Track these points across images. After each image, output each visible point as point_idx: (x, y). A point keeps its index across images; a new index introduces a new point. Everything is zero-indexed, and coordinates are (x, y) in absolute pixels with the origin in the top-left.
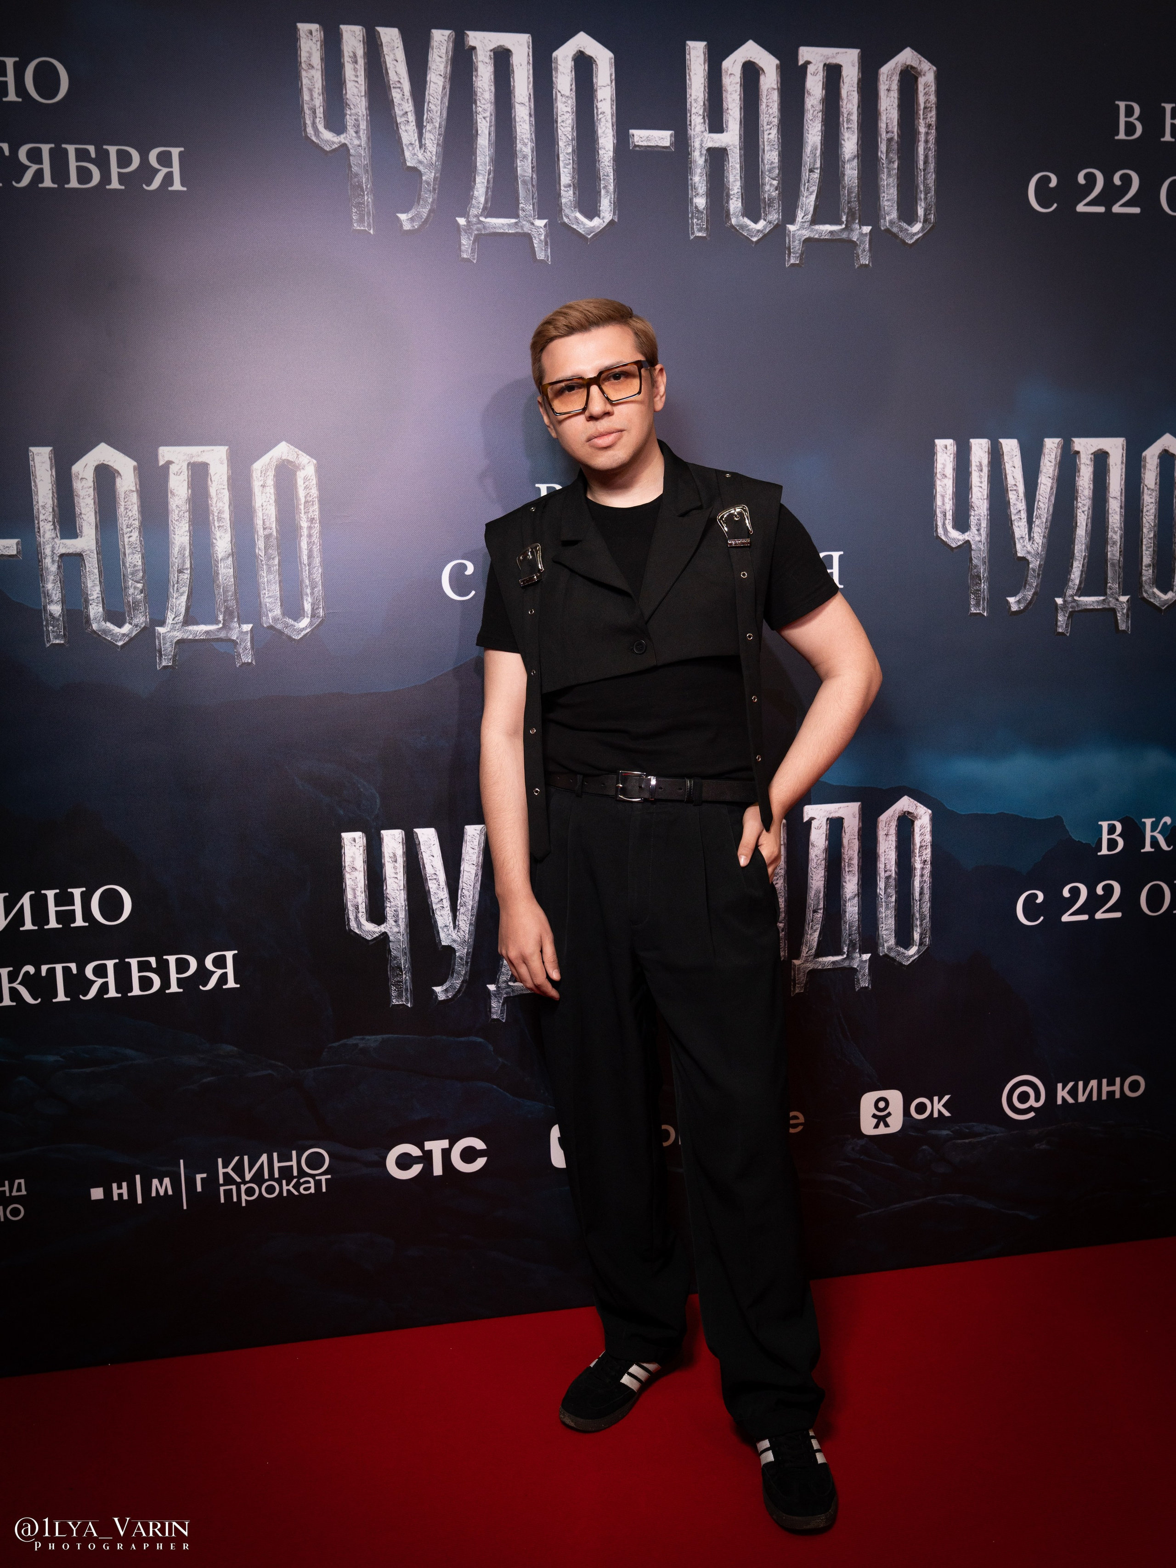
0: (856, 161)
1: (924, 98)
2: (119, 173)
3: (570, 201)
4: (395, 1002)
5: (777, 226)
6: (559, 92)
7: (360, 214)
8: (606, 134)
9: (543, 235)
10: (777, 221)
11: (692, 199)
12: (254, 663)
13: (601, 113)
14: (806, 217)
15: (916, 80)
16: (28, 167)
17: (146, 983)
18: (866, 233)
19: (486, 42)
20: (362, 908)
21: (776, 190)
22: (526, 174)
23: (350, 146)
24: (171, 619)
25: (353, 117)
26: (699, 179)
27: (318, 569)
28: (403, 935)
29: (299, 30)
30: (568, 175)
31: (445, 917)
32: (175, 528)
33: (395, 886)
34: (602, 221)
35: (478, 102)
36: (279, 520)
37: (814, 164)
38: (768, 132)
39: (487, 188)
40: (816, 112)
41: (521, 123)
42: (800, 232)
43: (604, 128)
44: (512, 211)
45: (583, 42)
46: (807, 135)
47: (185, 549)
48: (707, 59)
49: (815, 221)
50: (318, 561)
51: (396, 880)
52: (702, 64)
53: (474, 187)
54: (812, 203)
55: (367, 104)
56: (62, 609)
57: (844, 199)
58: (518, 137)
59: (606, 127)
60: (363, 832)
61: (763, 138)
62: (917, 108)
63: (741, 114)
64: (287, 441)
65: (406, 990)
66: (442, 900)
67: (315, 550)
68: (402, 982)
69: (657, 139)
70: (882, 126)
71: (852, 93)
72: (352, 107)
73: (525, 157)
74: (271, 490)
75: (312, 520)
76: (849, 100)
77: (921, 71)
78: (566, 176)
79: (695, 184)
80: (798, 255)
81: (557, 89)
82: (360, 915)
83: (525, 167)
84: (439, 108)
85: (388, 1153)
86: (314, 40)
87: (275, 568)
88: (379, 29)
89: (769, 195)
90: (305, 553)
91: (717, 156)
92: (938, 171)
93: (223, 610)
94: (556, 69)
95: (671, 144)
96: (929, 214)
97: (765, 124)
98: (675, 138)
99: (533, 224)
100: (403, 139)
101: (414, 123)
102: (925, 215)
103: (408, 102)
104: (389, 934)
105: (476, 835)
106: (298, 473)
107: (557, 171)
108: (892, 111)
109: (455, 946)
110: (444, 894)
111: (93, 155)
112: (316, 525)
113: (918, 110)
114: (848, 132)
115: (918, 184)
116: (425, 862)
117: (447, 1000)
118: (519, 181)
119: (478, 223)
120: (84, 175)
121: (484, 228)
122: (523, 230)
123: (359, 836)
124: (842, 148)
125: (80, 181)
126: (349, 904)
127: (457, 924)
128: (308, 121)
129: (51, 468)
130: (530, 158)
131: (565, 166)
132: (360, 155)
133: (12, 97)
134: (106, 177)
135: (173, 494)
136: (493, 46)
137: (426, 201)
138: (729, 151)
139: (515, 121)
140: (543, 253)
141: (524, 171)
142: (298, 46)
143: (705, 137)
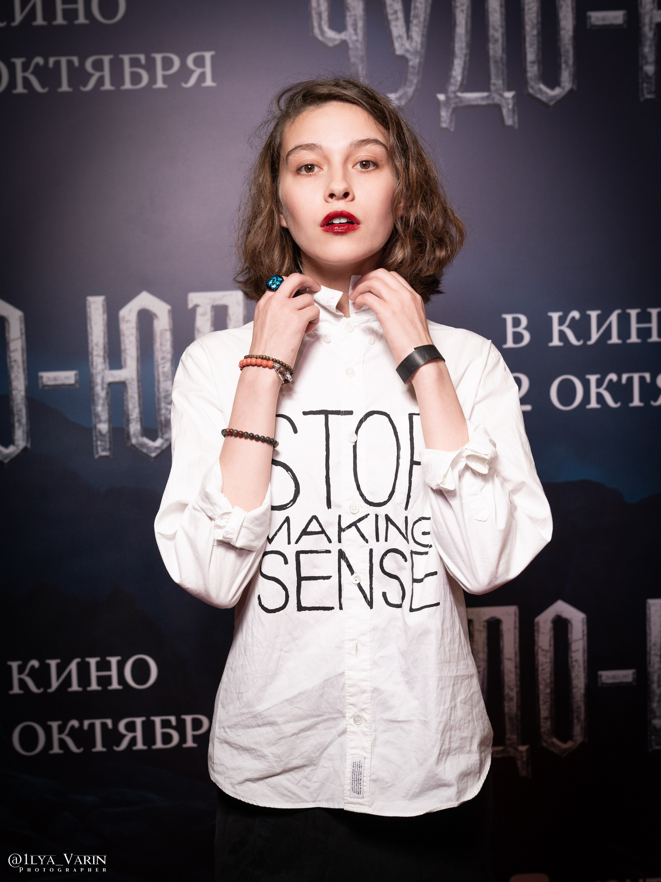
2: (163, 75)
3: (535, 75)
8: (566, 17)
9: (511, 105)
11: (642, 68)
16: (92, 75)
17: (167, 738)
22: (497, 55)
23: (349, 42)
25: (352, 18)
26: (648, 50)
30: (533, 54)
34: (562, 90)
39: (464, 69)
41: (493, 13)
43: (565, 12)
44: (484, 86)
53: (452, 69)
55: (364, 6)
56: (109, 428)
58: (490, 25)
59: (567, 11)
69: (611, 18)
72: (351, 9)
73: (496, 41)
78: (531, 54)
79: (645, 54)
83: (496, 49)
84: (424, 5)
95: (623, 22)
98: (627, 17)
99: (502, 96)
100: (393, 33)
101: (403, 19)
107: (524, 51)
111: (143, 62)
118: (491, 61)
119: (455, 98)
121: (461, 101)
122: (494, 101)
125: (133, 84)
128: (316, 24)
129: (104, 313)
130: (500, 42)
131: (531, 46)
132: (357, 48)
133: (82, 20)
134: (153, 79)
135: (199, 331)
137: (412, 82)
139: (488, 12)
140: (511, 120)
141: (495, 52)
143: (654, 14)
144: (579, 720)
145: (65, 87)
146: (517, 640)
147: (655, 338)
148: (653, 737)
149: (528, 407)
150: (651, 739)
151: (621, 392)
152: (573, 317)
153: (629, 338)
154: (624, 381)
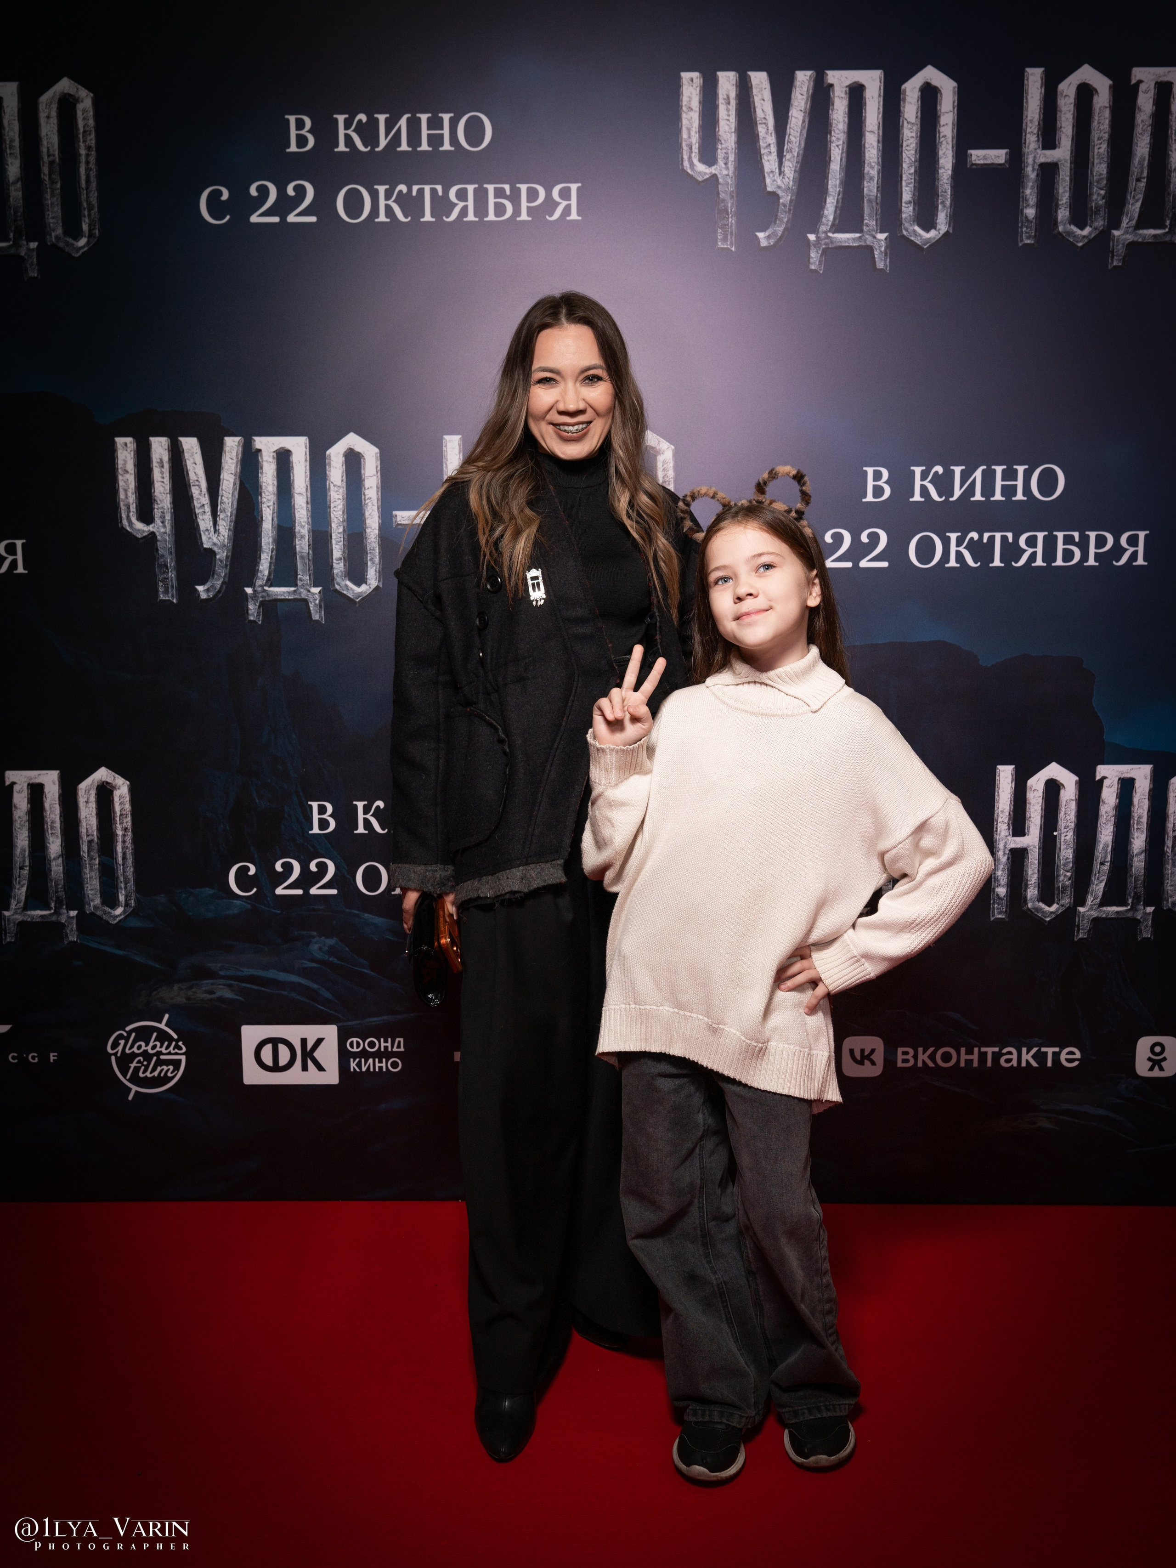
2: (528, 207)
3: (910, 215)
5: (1102, 232)
6: (906, 119)
7: (724, 234)
8: (946, 155)
9: (884, 247)
10: (1102, 227)
11: (1022, 210)
13: (943, 137)
14: (1130, 223)
16: (456, 205)
19: (843, 79)
21: (1103, 198)
22: (872, 194)
23: (719, 176)
25: (724, 151)
26: (1030, 192)
29: (682, 78)
30: (910, 193)
34: (937, 233)
35: (833, 133)
37: (1141, 174)
38: (1098, 146)
39: (836, 207)
40: (1146, 126)
41: (869, 149)
42: (1124, 237)
43: (945, 150)
44: (857, 226)
45: (930, 74)
46: (1136, 147)
48: (1044, 83)
49: (1140, 225)
52: (1039, 88)
53: (824, 207)
54: (1138, 210)
55: (736, 139)
57: (1169, 205)
58: (866, 162)
59: (947, 149)
61: (1094, 153)
63: (1073, 131)
69: (993, 157)
72: (723, 142)
73: (871, 178)
78: (907, 194)
79: (1026, 196)
80: (1121, 258)
81: (904, 117)
83: (871, 187)
84: (798, 139)
86: (694, 86)
88: (750, 73)
89: (1096, 204)
91: (1048, 171)
94: (905, 99)
95: (1005, 161)
97: (1096, 139)
98: (1010, 156)
99: (875, 237)
100: (765, 168)
101: (775, 154)
103: (771, 135)
106: (658, 457)
107: (899, 190)
111: (508, 193)
114: (1175, 144)
118: (865, 200)
119: (826, 239)
120: (500, 209)
121: (832, 242)
122: (865, 242)
124: (1169, 158)
125: (496, 215)
128: (685, 157)
129: (459, 454)
130: (876, 180)
131: (908, 184)
132: (727, 184)
133: (447, 146)
134: (517, 211)
136: (848, 82)
137: (782, 220)
138: (1060, 165)
139: (865, 148)
140: (883, 263)
141: (870, 191)
142: (681, 92)
143: (1038, 153)
145: (428, 217)
147: (1020, 496)
148: (996, 905)
149: (885, 564)
150: (994, 907)
151: (982, 551)
152: (937, 472)
153: (993, 495)
154: (985, 540)
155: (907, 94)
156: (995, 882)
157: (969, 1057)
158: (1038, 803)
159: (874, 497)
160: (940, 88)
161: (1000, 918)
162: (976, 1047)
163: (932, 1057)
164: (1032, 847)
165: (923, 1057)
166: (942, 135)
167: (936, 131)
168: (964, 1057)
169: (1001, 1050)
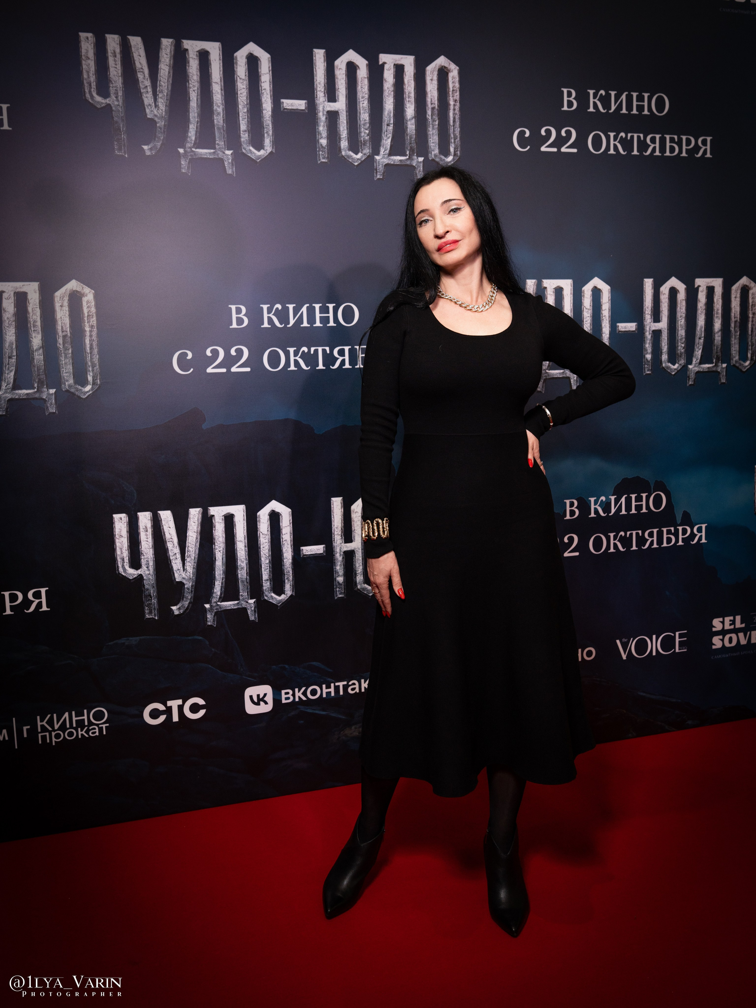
0: (414, 120)
1: (452, 85)
3: (246, 140)
4: (147, 616)
5: (369, 156)
6: (238, 76)
7: (119, 145)
8: (267, 102)
9: (230, 160)
10: (369, 154)
11: (318, 140)
12: (57, 412)
13: (264, 89)
14: (385, 152)
15: (447, 74)
18: (421, 162)
19: (194, 46)
20: (126, 560)
21: (368, 135)
22: (220, 124)
23: (112, 106)
24: (4, 387)
25: (114, 89)
26: (322, 129)
27: (96, 356)
28: (152, 575)
29: (80, 37)
30: (245, 125)
31: (178, 564)
32: (6, 331)
33: (147, 546)
34: (265, 152)
35: (190, 81)
36: (71, 326)
37: (390, 122)
38: (362, 102)
39: (196, 132)
40: (390, 91)
41: (216, 94)
42: (382, 160)
43: (266, 98)
44: (211, 144)
45: (252, 48)
46: (385, 104)
47: (12, 344)
48: (326, 59)
49: (390, 154)
50: (96, 351)
51: (147, 543)
52: (323, 62)
53: (188, 131)
54: (389, 144)
55: (122, 81)
57: (407, 142)
58: (214, 102)
59: (267, 98)
60: (126, 514)
61: (360, 106)
62: (448, 90)
63: (346, 92)
64: (77, 279)
65: (155, 609)
66: (176, 554)
67: (95, 344)
68: (152, 604)
69: (297, 105)
70: (429, 100)
71: (411, 81)
72: (113, 82)
73: (219, 114)
74: (66, 308)
75: (92, 327)
76: (409, 85)
77: (450, 69)
78: (243, 126)
79: (320, 131)
80: (381, 173)
81: (237, 75)
82: (125, 564)
83: (219, 119)
84: (166, 84)
85: (144, 709)
86: (90, 43)
87: (69, 355)
88: (129, 37)
89: (364, 139)
90: (88, 346)
91: (333, 116)
92: (461, 127)
93: (37, 381)
94: (237, 63)
95: (305, 108)
96: (457, 151)
97: (360, 98)
98: (308, 105)
99: (224, 153)
100: (145, 102)
101: (151, 93)
102: (455, 152)
103: (147, 80)
104: (144, 575)
105: (196, 514)
106: (83, 298)
107: (238, 122)
108: (434, 92)
109: (184, 581)
110: (177, 550)
112: (95, 330)
113: (449, 91)
114: (409, 103)
115: (450, 134)
116: (165, 531)
117: (180, 614)
118: (216, 128)
119: (191, 152)
121: (195, 155)
122: (218, 156)
123: (123, 516)
124: (405, 112)
126: (118, 558)
127: (185, 568)
128: (87, 91)
130: (222, 115)
131: (243, 120)
132: (119, 111)
135: (5, 311)
136: (198, 49)
137: (159, 138)
138: (339, 113)
139: (212, 93)
140: (231, 170)
141: (218, 122)
142: (80, 46)
143: (325, 104)
144: (289, 581)
146: (246, 528)
147: (332, 324)
148: (338, 589)
149: (248, 369)
150: (336, 591)
151: (311, 359)
152: (277, 308)
153: (315, 323)
154: (312, 352)
155: (238, 59)
156: (336, 574)
157: (328, 690)
158: (359, 520)
159: (238, 324)
160: (259, 57)
161: (341, 597)
162: (332, 683)
163: (305, 694)
164: (357, 549)
165: (299, 694)
166: (263, 88)
167: (259, 86)
168: (325, 690)
169: (348, 683)
